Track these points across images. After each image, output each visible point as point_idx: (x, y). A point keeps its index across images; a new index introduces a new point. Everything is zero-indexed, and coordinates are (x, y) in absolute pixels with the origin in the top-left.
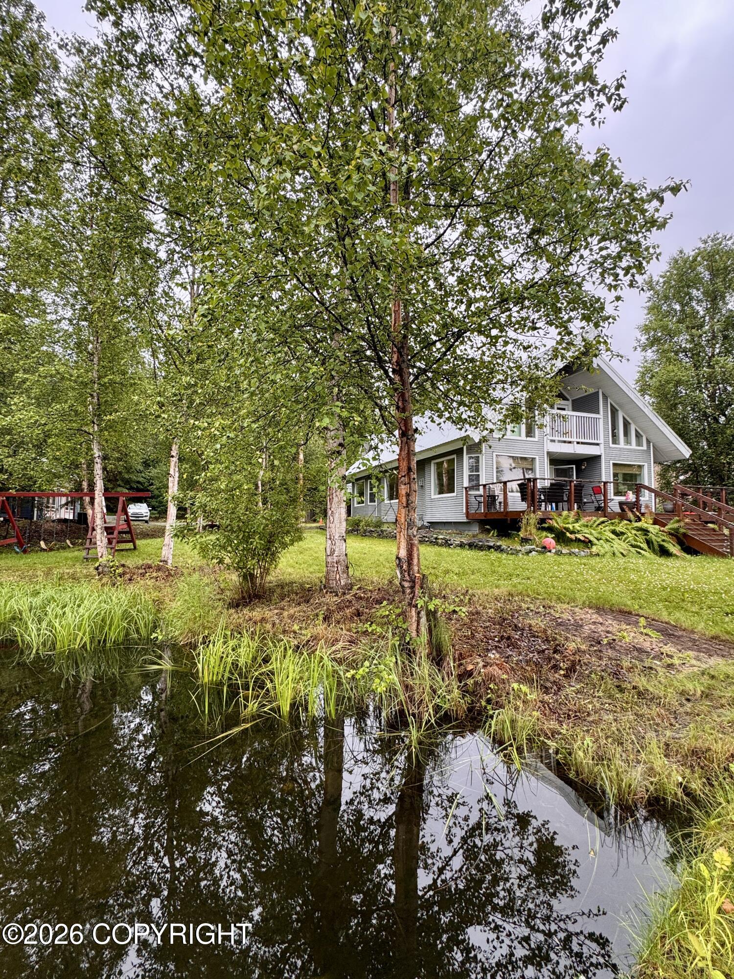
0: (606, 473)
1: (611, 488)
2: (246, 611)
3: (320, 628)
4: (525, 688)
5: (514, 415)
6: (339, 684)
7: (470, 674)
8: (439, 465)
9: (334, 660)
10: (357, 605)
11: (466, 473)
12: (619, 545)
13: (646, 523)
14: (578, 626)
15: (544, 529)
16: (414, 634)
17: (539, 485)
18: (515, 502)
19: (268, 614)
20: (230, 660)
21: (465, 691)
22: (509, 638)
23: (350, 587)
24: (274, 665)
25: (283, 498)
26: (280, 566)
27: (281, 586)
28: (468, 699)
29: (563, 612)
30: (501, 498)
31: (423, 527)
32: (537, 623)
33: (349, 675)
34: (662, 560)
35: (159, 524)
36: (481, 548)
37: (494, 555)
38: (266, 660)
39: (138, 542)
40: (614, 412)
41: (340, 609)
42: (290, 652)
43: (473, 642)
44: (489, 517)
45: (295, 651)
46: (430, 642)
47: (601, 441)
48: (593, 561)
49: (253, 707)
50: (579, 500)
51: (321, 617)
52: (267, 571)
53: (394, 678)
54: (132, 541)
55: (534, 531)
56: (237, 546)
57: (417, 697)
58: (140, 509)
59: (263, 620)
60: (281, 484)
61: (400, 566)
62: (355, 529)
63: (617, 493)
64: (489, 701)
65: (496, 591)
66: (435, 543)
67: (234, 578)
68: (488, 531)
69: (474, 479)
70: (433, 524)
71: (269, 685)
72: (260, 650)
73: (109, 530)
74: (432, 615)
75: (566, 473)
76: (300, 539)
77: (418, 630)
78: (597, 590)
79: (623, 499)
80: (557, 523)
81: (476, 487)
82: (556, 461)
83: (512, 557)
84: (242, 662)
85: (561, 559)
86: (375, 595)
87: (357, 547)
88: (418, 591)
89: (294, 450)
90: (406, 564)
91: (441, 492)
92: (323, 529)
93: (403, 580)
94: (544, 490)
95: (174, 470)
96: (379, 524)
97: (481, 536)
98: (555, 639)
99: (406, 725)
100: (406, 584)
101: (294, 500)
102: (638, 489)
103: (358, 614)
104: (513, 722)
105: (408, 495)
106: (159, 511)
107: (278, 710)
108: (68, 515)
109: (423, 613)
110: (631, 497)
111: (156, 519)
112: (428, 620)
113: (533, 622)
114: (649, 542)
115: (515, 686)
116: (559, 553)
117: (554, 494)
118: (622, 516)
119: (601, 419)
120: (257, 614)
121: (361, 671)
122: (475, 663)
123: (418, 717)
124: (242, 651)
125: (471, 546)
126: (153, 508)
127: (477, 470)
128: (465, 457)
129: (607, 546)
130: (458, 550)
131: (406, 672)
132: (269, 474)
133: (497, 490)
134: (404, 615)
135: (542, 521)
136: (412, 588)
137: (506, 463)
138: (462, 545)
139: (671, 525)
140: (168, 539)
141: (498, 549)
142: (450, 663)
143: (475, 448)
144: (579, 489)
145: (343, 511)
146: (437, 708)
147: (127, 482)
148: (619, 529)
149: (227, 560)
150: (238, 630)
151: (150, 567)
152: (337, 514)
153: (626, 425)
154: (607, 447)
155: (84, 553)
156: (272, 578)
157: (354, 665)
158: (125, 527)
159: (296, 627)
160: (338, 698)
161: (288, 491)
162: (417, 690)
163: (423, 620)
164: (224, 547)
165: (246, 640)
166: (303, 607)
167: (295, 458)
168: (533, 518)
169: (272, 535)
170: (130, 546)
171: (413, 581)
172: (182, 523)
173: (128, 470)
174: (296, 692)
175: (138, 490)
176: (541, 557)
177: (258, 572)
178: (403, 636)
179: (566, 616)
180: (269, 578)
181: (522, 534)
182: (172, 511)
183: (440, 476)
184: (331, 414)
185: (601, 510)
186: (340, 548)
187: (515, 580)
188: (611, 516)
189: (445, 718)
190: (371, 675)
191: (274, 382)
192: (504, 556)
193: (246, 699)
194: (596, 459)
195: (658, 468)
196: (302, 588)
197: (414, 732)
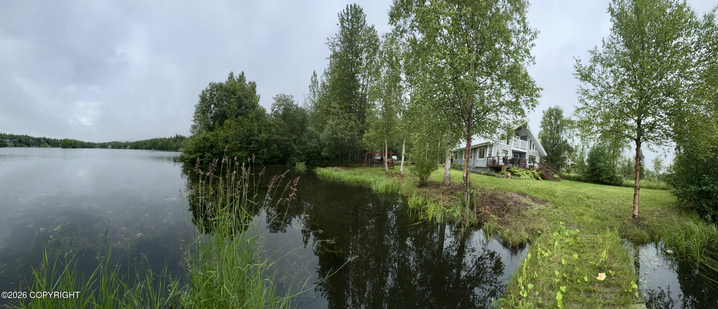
0: (527, 157)
1: (528, 162)
2: (421, 189)
3: (441, 196)
4: (494, 216)
5: (503, 138)
6: (445, 213)
7: (480, 212)
8: (481, 150)
9: (444, 206)
10: (452, 190)
11: (488, 153)
12: (527, 177)
13: (534, 171)
14: (512, 198)
15: (508, 171)
16: (466, 200)
17: (509, 158)
18: (501, 163)
19: (427, 190)
20: (416, 203)
21: (478, 217)
22: (493, 202)
23: (450, 184)
24: (428, 206)
25: (433, 156)
26: (431, 176)
27: (431, 182)
28: (479, 220)
29: (509, 194)
30: (497, 161)
31: (474, 168)
32: (501, 197)
33: (447, 211)
34: (536, 181)
35: (399, 162)
36: (489, 175)
37: (493, 178)
38: (426, 204)
39: (395, 167)
40: (531, 141)
41: (447, 191)
42: (432, 202)
43: (483, 203)
44: (493, 166)
45: (433, 202)
46: (470, 203)
47: (527, 148)
48: (520, 180)
49: (422, 217)
50: (519, 164)
51: (441, 193)
52: (427, 178)
53: (459, 212)
54: (393, 166)
55: (505, 171)
56: (420, 169)
57: (465, 219)
58: (395, 157)
59: (425, 192)
60: (433, 152)
61: (464, 179)
62: (453, 167)
63: (529, 163)
64: (484, 220)
65: (492, 188)
66: (476, 173)
67: (418, 179)
68: (492, 170)
69: (490, 155)
70: (477, 167)
71: (426, 212)
72: (424, 201)
73: (388, 163)
74: (472, 194)
75: (517, 156)
76: (437, 169)
77: (467, 199)
78: (518, 188)
79: (530, 164)
80: (512, 169)
81: (490, 157)
82: (514, 152)
83: (498, 178)
84: (420, 203)
85: (511, 180)
86: (457, 188)
87: (453, 172)
88: (468, 187)
89: (437, 143)
90: (466, 178)
91: (480, 158)
92: (444, 166)
93: (464, 183)
94: (509, 160)
95: (404, 147)
96: (461, 166)
97: (490, 172)
98: (505, 202)
99: (461, 227)
100: (465, 185)
101: (436, 157)
102: (534, 162)
103: (452, 193)
104: (489, 226)
105: (468, 158)
106: (400, 158)
107: (428, 219)
108: (379, 158)
109: (469, 194)
110: (532, 164)
111: (398, 160)
112: (470, 196)
113: (500, 197)
114: (534, 176)
115: (492, 216)
116: (511, 178)
117: (512, 161)
118: (529, 169)
119: (527, 143)
120: (424, 190)
121: (450, 210)
122: (482, 209)
123: (464, 225)
124: (420, 200)
125: (487, 174)
126: (398, 157)
127: (491, 152)
128: (488, 148)
129: (524, 177)
130: (483, 176)
131: (463, 211)
132: (430, 149)
133: (496, 159)
134: (464, 194)
135: (508, 169)
136: (467, 186)
137: (501, 151)
138: (484, 174)
139: (540, 172)
140: (402, 166)
141: (494, 176)
142: (475, 209)
143: (491, 146)
144: (519, 161)
145: (450, 161)
146: (470, 222)
147: (392, 150)
148: (528, 172)
149: (417, 174)
150: (418, 194)
151: (397, 173)
152: (448, 163)
153: (533, 145)
154: (528, 151)
155: (382, 168)
156: (429, 180)
157: (449, 208)
158: (391, 162)
159: (434, 195)
160: (444, 217)
161: (435, 154)
162: (465, 217)
163: (469, 196)
164: (416, 170)
165: (421, 197)
166: (437, 189)
167: (437, 145)
168: (505, 168)
169: (429, 167)
170: (392, 167)
171: (467, 184)
172: (405, 162)
173: (392, 146)
174: (433, 214)
175: (395, 152)
176: (506, 179)
177: (425, 178)
178: (463, 200)
179: (510, 196)
180: (428, 180)
181: (502, 172)
182: (403, 158)
183: (480, 153)
184: (447, 133)
185: (524, 167)
186: (448, 172)
187: (497, 185)
188: (526, 169)
189: (472, 225)
190: (454, 211)
191: (432, 122)
192: (496, 178)
193: (420, 214)
194: (525, 153)
195: (540, 158)
196: (437, 184)
197: (463, 229)
